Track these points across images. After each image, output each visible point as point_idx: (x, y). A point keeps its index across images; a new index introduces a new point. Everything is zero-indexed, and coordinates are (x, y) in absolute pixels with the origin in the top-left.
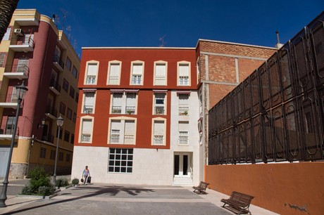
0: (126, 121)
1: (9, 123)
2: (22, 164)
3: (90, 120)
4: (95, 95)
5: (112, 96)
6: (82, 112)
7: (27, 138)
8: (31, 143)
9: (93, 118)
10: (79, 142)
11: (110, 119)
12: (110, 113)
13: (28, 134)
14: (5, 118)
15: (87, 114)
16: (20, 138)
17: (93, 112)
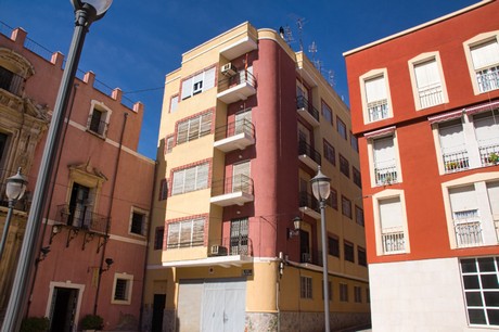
0: (490, 184)
1: (235, 234)
2: (265, 314)
3: (396, 199)
4: (395, 140)
5: (435, 132)
6: (373, 185)
7: (269, 259)
8: (279, 268)
9: (401, 193)
10: (379, 252)
11: (445, 186)
12: (442, 172)
13: (270, 250)
14: (227, 225)
15: (385, 187)
16: (256, 260)
17: (400, 179)
